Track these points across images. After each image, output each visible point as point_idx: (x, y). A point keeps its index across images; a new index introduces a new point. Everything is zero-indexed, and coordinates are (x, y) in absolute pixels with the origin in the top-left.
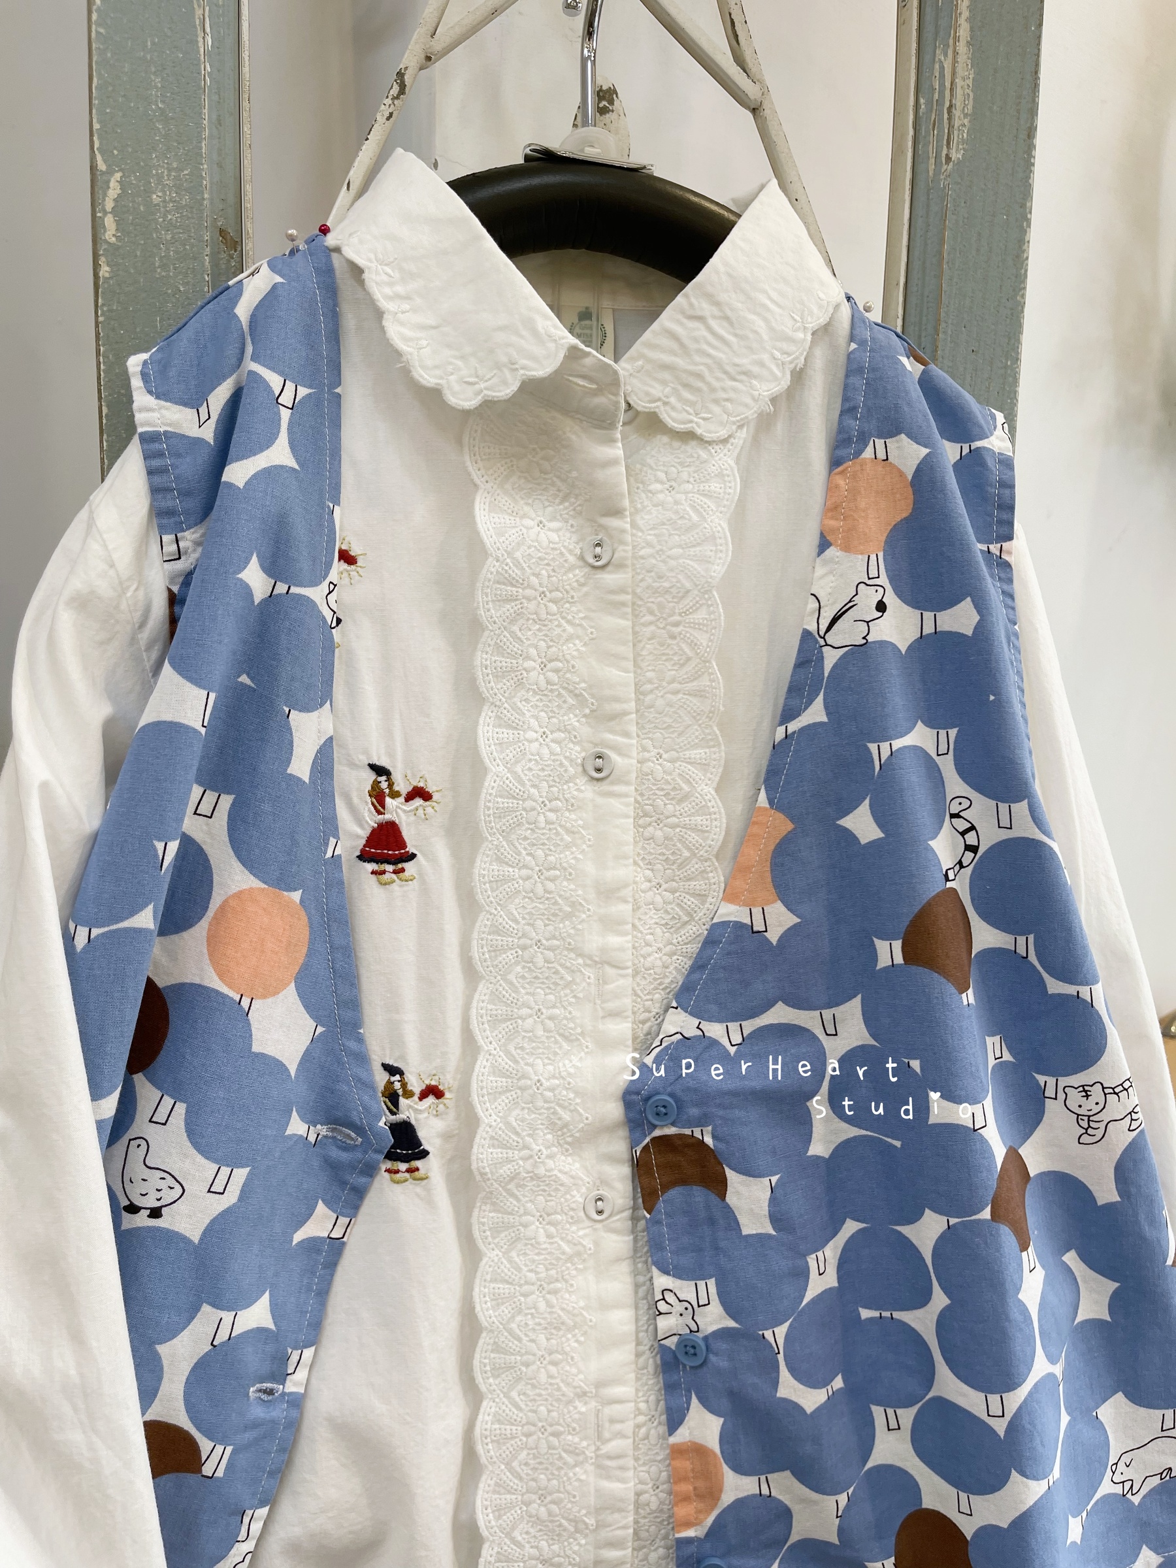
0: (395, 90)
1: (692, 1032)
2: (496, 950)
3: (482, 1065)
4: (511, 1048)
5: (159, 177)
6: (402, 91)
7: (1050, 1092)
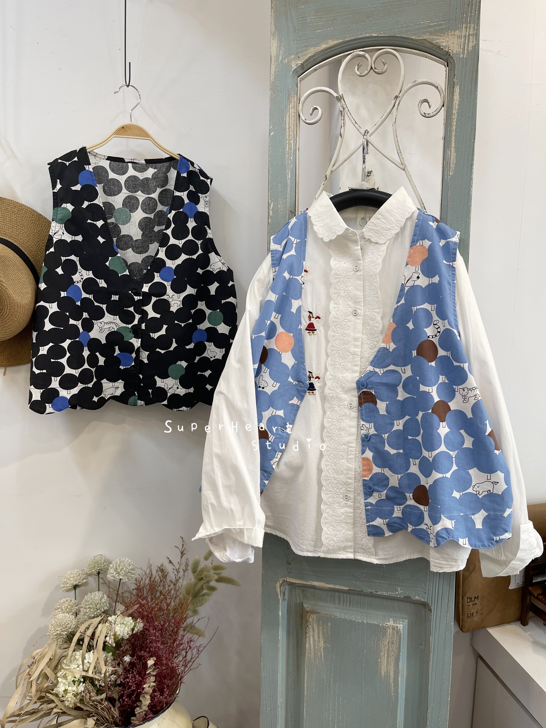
0: (325, 179)
1: (372, 370)
2: (332, 351)
3: (328, 373)
4: (334, 370)
5: (280, 202)
6: (326, 179)
7: (456, 390)
